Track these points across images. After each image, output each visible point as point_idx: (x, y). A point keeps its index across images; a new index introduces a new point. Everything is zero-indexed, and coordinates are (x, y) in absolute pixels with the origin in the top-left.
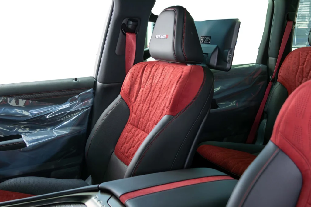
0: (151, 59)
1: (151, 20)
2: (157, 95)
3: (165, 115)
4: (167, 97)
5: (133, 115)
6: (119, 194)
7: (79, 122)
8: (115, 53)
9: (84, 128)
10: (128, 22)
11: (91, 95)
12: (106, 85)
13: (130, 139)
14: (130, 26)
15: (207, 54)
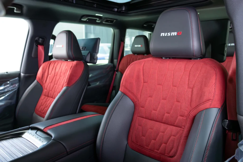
0: (54, 59)
1: (52, 39)
2: (59, 78)
3: (65, 87)
4: (65, 78)
5: (45, 90)
6: (42, 128)
7: (10, 98)
8: (32, 56)
9: (13, 101)
10: (39, 39)
11: (18, 81)
12: (27, 75)
13: (44, 103)
14: (40, 41)
15: (84, 56)
